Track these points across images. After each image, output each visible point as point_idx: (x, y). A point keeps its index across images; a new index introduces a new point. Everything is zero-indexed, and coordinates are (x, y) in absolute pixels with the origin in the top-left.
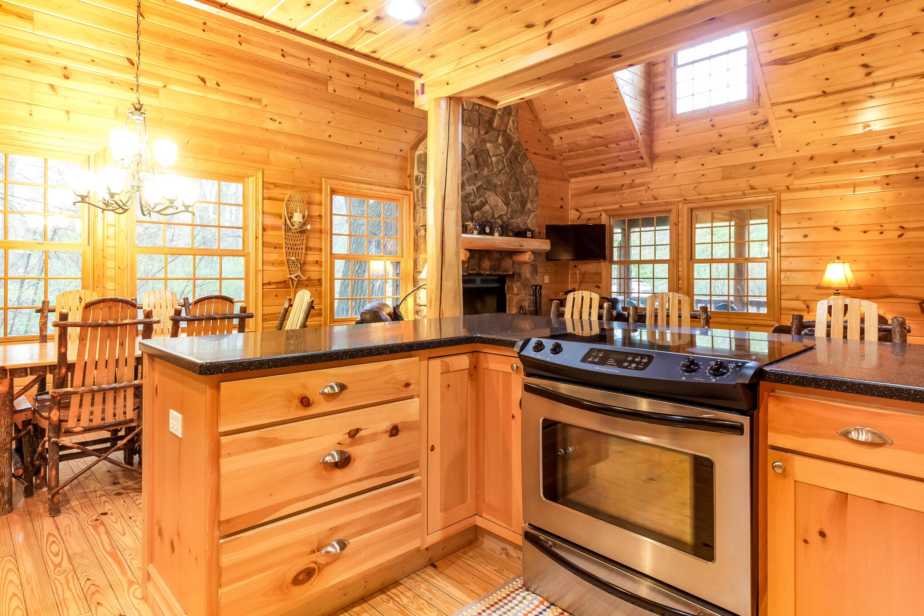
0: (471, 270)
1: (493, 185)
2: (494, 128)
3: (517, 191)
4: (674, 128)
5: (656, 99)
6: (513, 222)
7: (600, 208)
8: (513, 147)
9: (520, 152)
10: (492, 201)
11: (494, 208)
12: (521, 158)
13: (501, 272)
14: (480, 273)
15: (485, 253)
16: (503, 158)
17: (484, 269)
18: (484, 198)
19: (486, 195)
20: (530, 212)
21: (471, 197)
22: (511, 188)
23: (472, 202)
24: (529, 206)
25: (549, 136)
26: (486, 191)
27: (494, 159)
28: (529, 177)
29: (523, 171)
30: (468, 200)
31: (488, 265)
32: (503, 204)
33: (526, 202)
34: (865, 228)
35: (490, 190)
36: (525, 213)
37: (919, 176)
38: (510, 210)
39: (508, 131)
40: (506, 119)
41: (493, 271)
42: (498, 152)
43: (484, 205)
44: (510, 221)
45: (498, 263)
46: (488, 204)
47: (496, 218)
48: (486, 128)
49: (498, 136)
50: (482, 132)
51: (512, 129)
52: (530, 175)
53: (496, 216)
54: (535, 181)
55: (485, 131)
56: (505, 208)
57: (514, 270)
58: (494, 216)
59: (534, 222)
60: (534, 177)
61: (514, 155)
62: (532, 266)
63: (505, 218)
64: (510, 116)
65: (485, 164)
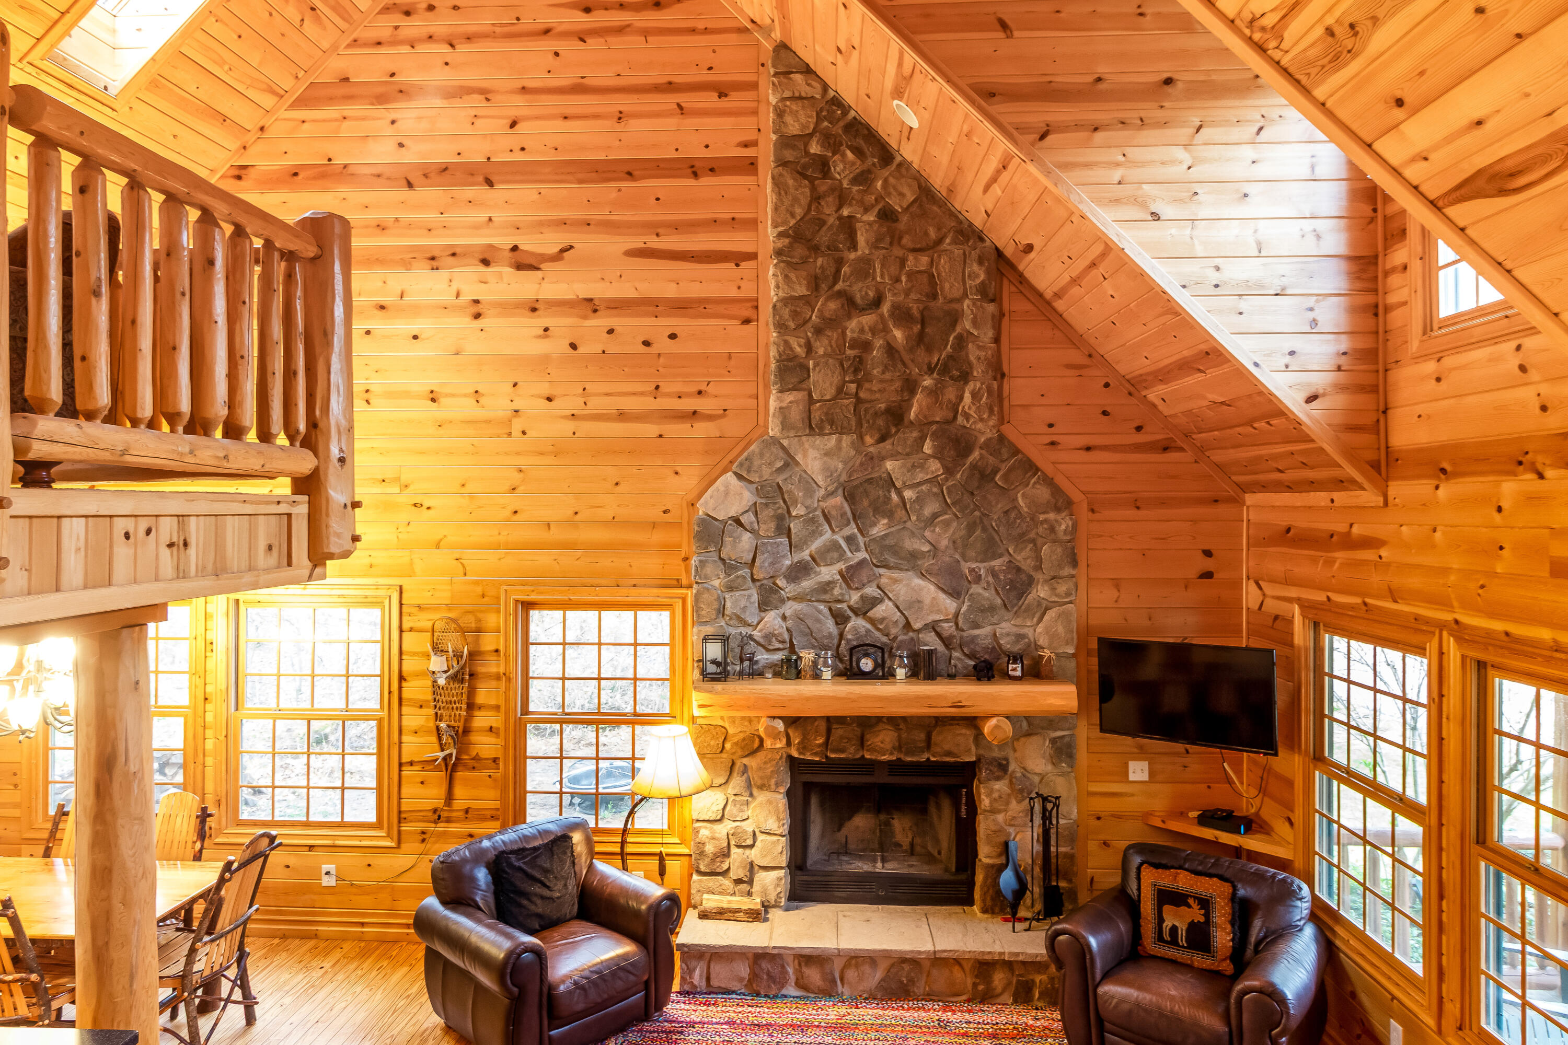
0: (833, 751)
2: (910, 424)
3: (995, 556)
6: (975, 638)
8: (976, 455)
9: (1003, 461)
10: (902, 592)
11: (909, 608)
12: (1005, 477)
13: (934, 756)
14: (863, 756)
16: (940, 486)
17: (872, 750)
18: (879, 587)
19: (883, 580)
20: (1043, 608)
21: (833, 589)
22: (971, 554)
23: (837, 601)
24: (1041, 591)
25: (1144, 394)
26: (882, 571)
27: (908, 494)
28: (1042, 517)
29: (1016, 508)
30: (827, 597)
31: (888, 739)
32: (942, 596)
33: (1031, 581)
35: (896, 567)
36: (1027, 611)
38: (964, 609)
39: (960, 420)
40: (950, 393)
41: (907, 754)
42: (920, 476)
43: (874, 602)
44: (965, 634)
45: (922, 736)
46: (890, 599)
47: (918, 631)
48: (879, 430)
49: (922, 439)
50: (869, 440)
51: (972, 413)
52: (1044, 513)
53: (917, 625)
54: (1063, 527)
55: (877, 436)
56: (950, 605)
57: (981, 752)
58: (908, 626)
59: (1061, 629)
60: (1059, 518)
61: (977, 475)
62: (1053, 741)
63: (948, 628)
64: (966, 383)
65: (881, 509)
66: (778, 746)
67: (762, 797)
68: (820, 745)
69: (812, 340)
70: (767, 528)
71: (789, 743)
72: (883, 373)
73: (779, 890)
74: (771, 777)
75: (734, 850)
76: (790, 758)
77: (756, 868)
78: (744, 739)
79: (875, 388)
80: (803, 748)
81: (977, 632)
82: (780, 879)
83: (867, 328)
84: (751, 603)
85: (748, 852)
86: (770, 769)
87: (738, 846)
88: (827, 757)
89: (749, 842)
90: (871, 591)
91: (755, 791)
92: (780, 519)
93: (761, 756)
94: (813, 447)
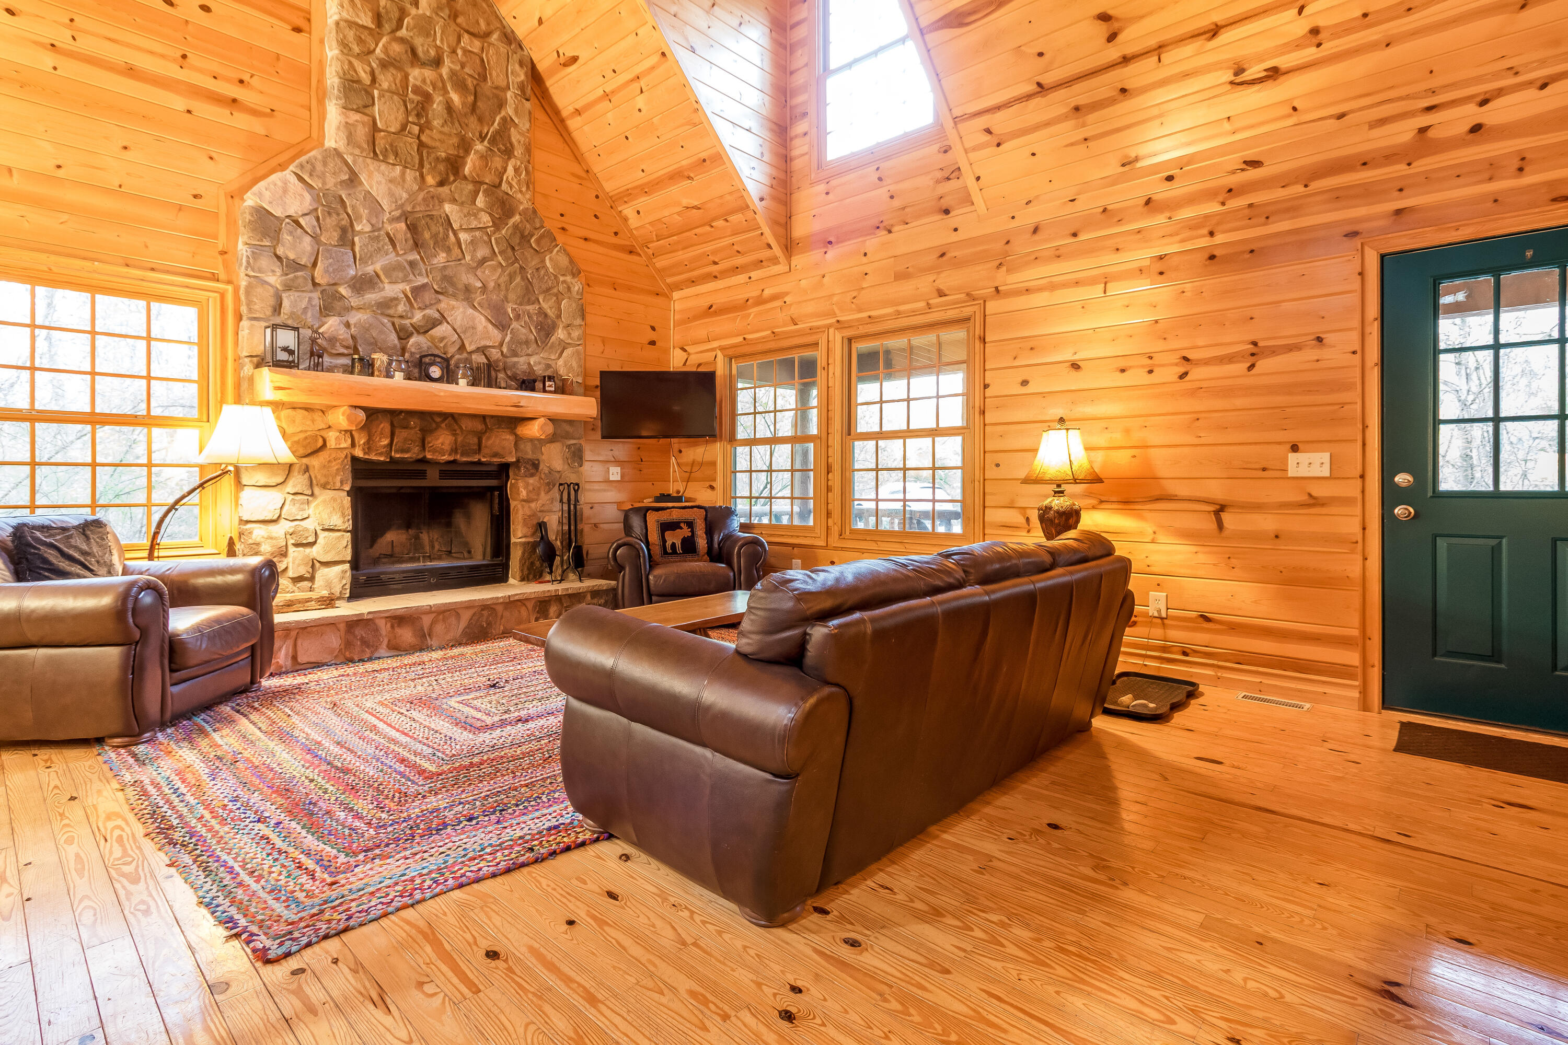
0: (396, 452)
1: (460, 286)
2: (465, 178)
3: (530, 302)
4: (822, 187)
5: (796, 136)
6: (515, 364)
7: (715, 344)
8: (517, 218)
9: (536, 229)
10: (459, 318)
11: (464, 332)
12: (538, 241)
13: (484, 457)
14: (425, 457)
15: (438, 420)
16: (489, 237)
17: (434, 451)
18: (438, 311)
19: (442, 306)
20: (564, 346)
21: (397, 305)
22: (512, 296)
23: (401, 317)
24: (561, 334)
25: (620, 209)
26: (441, 297)
27: (463, 236)
28: (562, 279)
29: (545, 267)
30: (391, 312)
31: (447, 442)
32: (490, 326)
33: (553, 327)
34: (1122, 363)
35: (454, 296)
36: (551, 347)
37: (1216, 253)
38: (508, 339)
39: (504, 186)
40: (497, 162)
41: (462, 455)
42: (474, 224)
43: (435, 323)
44: (508, 360)
45: (476, 440)
46: (448, 323)
47: (471, 353)
48: (440, 173)
49: (476, 193)
50: (430, 180)
51: (514, 183)
52: (563, 275)
53: (469, 348)
54: (576, 288)
55: (438, 179)
56: (496, 334)
57: (520, 454)
58: (462, 347)
59: (575, 364)
60: (574, 281)
61: (518, 234)
62: (569, 447)
63: (495, 354)
64: (509, 158)
65: (440, 243)
66: (343, 445)
67: (324, 496)
68: (385, 446)
69: (377, 72)
70: (330, 237)
71: (353, 445)
72: (443, 126)
73: (344, 582)
74: (334, 477)
75: (291, 549)
76: (354, 459)
77: (317, 565)
78: (306, 438)
79: (435, 137)
80: (368, 448)
81: (515, 359)
82: (344, 572)
83: (428, 82)
84: (312, 306)
85: (308, 550)
86: (335, 466)
87: (297, 545)
88: (391, 457)
89: (311, 539)
90: (432, 312)
91: (317, 490)
92: (344, 230)
93: (323, 456)
94: (378, 170)
